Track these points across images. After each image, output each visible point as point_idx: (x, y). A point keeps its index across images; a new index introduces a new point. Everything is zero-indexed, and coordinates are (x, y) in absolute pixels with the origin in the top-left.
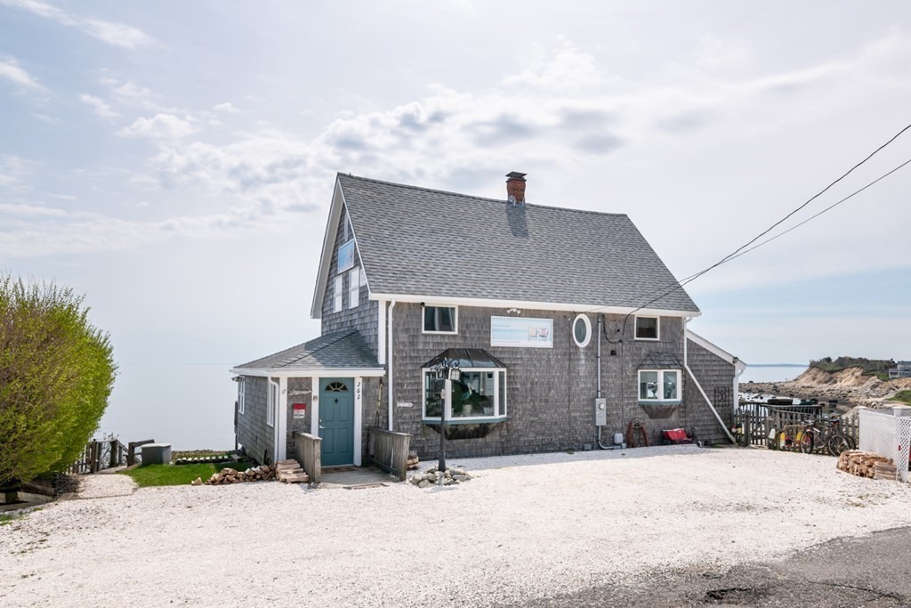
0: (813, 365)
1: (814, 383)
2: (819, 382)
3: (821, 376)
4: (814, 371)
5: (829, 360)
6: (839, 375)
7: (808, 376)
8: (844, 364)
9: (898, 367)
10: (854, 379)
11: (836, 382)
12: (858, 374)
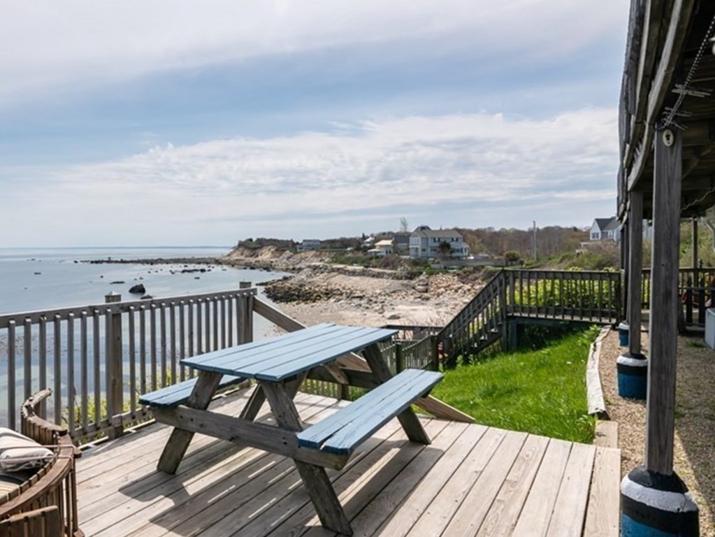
0: (241, 244)
1: (243, 257)
2: (246, 256)
3: (247, 252)
4: (241, 249)
5: (251, 240)
6: (259, 251)
7: (238, 252)
8: (262, 243)
9: (304, 244)
10: (270, 254)
11: (257, 256)
12: (272, 250)
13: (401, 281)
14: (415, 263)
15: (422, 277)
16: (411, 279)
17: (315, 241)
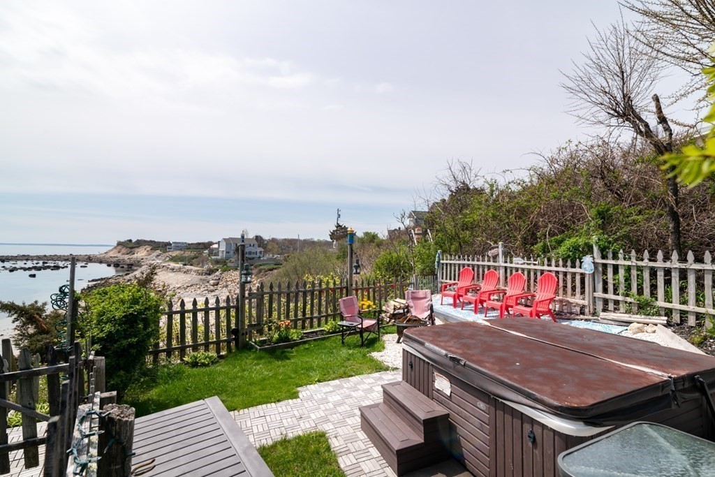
0: (119, 244)
1: (119, 255)
2: (123, 254)
3: (124, 250)
4: (120, 247)
5: (130, 241)
6: (136, 250)
7: (115, 250)
8: (140, 243)
9: (173, 245)
10: (146, 252)
11: (134, 254)
12: (149, 249)
13: (200, 277)
14: (217, 262)
15: (217, 273)
16: (209, 274)
17: (183, 243)
